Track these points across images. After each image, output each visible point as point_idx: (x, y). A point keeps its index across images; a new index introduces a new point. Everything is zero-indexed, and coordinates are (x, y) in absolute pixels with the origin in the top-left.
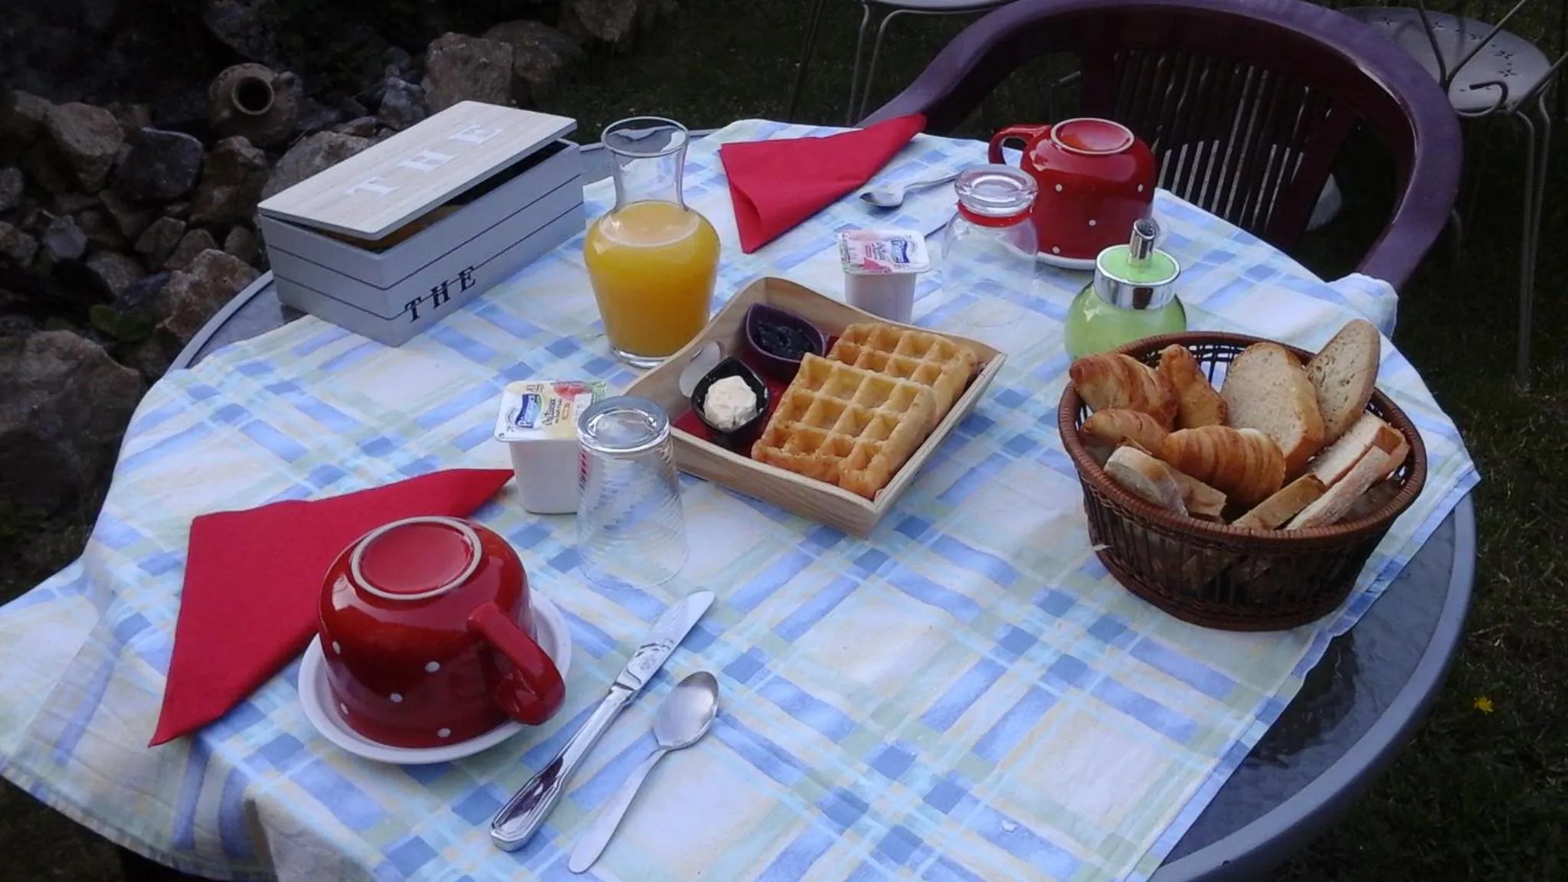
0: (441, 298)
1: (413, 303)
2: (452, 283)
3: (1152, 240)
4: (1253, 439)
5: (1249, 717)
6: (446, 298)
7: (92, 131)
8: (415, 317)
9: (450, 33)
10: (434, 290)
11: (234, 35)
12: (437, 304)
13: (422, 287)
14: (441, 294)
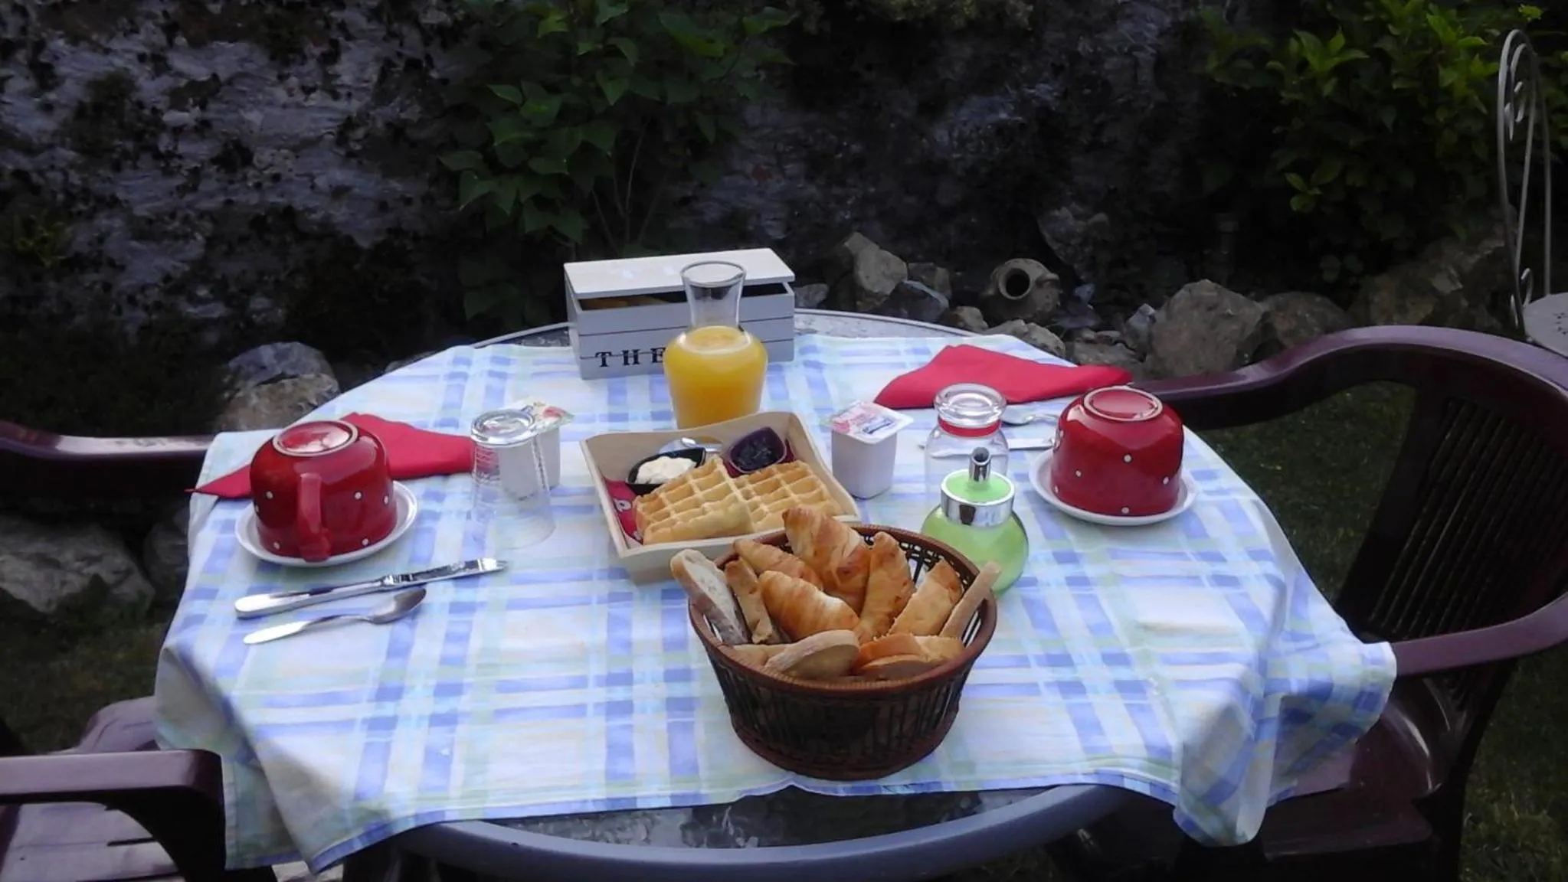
0: (631, 360)
1: (604, 354)
2: (643, 353)
3: (985, 467)
4: (821, 603)
5: (669, 792)
6: (636, 362)
7: (883, 273)
8: (604, 364)
9: (1207, 281)
10: (626, 352)
11: (1057, 240)
12: (626, 363)
13: (617, 346)
14: (630, 358)
